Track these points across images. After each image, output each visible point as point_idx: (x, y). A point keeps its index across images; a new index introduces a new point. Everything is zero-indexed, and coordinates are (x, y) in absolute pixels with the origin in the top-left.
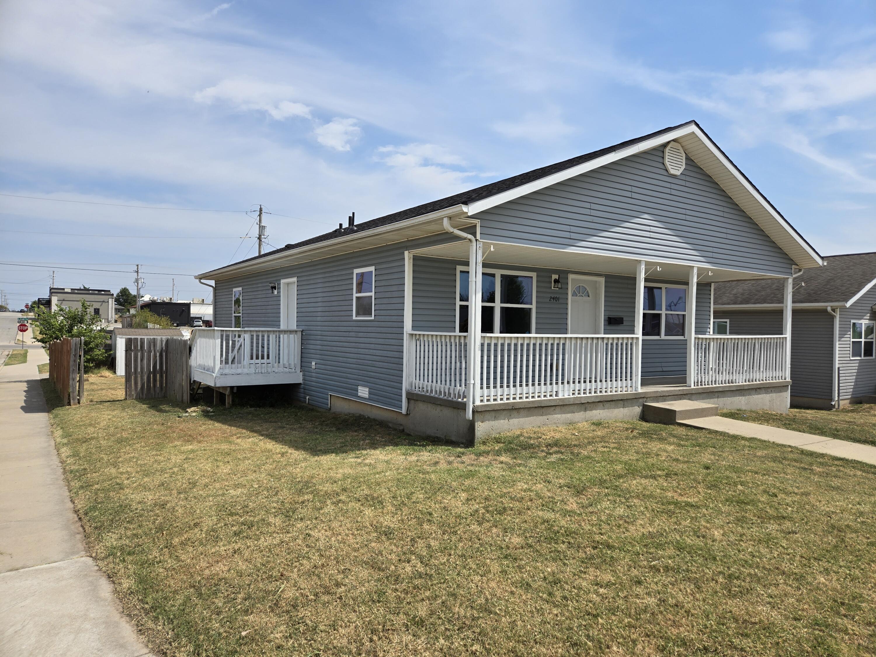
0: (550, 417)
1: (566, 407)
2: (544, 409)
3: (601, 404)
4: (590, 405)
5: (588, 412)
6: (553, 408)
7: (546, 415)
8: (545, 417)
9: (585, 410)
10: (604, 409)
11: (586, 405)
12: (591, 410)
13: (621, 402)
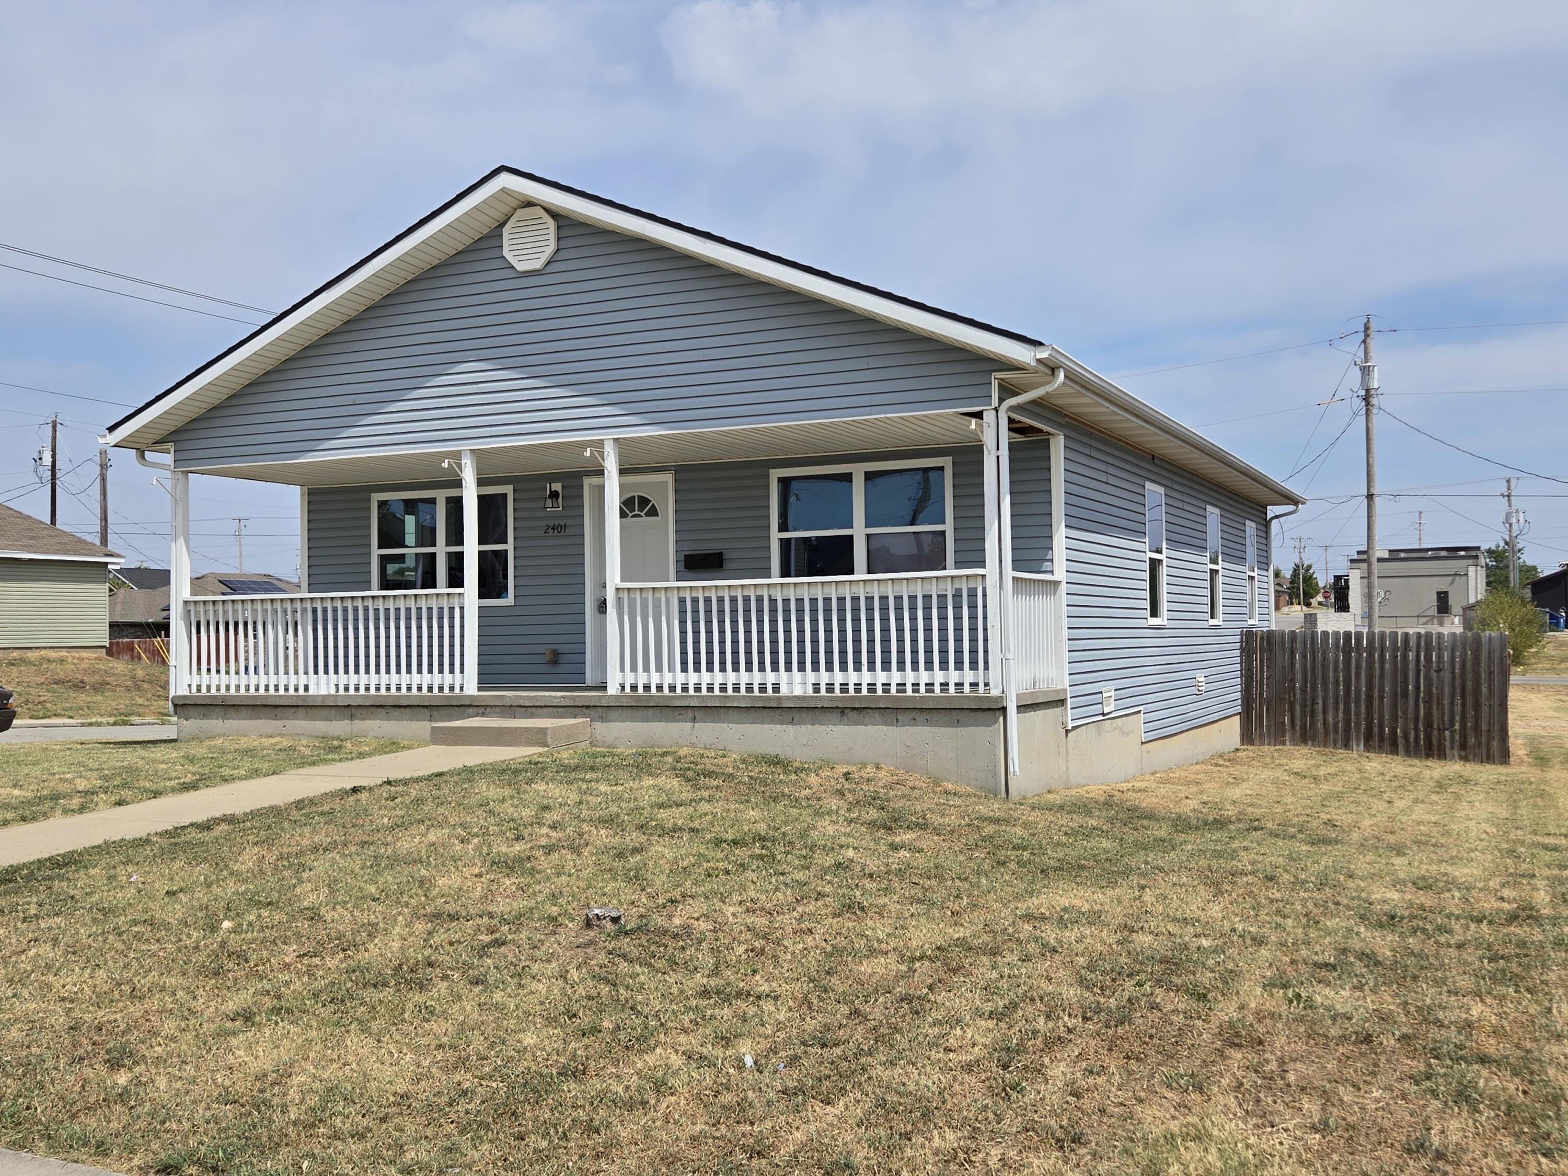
0: (288, 723)
1: (316, 711)
2: (278, 711)
3: (383, 711)
4: (360, 711)
5: (356, 722)
6: (293, 710)
7: (281, 719)
8: (280, 723)
9: (352, 718)
10: (390, 720)
11: (354, 711)
12: (363, 719)
13: (425, 710)
